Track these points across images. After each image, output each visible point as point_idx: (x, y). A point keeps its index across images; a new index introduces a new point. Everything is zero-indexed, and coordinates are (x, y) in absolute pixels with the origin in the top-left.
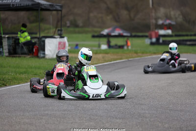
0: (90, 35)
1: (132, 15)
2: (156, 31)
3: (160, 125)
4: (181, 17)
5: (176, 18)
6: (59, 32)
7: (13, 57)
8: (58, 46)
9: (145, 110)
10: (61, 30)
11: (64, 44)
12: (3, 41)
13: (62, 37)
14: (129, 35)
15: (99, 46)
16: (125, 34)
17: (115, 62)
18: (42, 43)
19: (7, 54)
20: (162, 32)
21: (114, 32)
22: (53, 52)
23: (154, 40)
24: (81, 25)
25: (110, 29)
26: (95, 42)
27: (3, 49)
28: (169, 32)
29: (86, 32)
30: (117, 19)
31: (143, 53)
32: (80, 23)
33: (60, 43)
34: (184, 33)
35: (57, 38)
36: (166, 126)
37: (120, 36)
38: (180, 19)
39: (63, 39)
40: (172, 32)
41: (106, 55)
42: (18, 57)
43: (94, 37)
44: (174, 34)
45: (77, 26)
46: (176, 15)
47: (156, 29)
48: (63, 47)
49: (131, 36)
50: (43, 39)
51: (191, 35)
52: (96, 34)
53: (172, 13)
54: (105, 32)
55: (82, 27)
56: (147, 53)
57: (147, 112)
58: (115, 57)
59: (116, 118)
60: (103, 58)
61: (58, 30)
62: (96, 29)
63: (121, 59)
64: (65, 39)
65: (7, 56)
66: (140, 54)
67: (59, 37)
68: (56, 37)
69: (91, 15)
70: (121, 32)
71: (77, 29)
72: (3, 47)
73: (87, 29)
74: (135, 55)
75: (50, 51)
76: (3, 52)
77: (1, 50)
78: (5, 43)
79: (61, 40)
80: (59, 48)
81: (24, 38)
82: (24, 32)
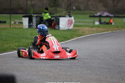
0: (88, 16)
1: (115, 3)
6: (69, 13)
8: (67, 22)
9: (122, 64)
10: (70, 12)
12: (33, 18)
13: (70, 16)
14: (113, 16)
15: (94, 23)
16: (111, 15)
17: (104, 33)
18: (58, 20)
19: (35, 27)
21: (103, 14)
25: (101, 12)
26: (92, 20)
27: (33, 24)
29: (86, 14)
30: (106, 6)
31: (122, 27)
32: (82, 8)
33: (69, 20)
37: (107, 16)
41: (99, 29)
43: (90, 16)
45: (80, 10)
48: (71, 23)
49: (115, 17)
50: (59, 18)
52: (92, 15)
54: (99, 14)
55: (84, 10)
56: (124, 27)
57: (124, 65)
58: (104, 30)
59: (104, 68)
60: (96, 30)
61: (68, 12)
62: (92, 12)
63: (108, 31)
64: (72, 18)
66: (120, 28)
67: (68, 16)
68: (67, 16)
69: (89, 3)
70: (108, 14)
71: (80, 12)
72: (32, 22)
73: (86, 12)
74: (117, 28)
75: (63, 25)
76: (33, 26)
77: (31, 24)
78: (34, 20)
79: (70, 18)
80: (68, 24)
81: (46, 17)
82: (46, 13)
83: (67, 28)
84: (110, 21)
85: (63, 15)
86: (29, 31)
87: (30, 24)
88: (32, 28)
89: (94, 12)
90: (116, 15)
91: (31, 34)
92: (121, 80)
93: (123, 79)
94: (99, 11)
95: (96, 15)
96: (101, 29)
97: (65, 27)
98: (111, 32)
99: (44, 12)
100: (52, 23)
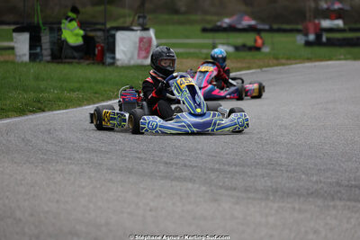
0: (199, 27)
2: (317, 21)
3: (303, 176)
6: (141, 20)
7: (58, 63)
8: (137, 45)
9: (280, 153)
10: (144, 17)
11: (150, 40)
12: (42, 35)
13: (145, 29)
14: (267, 27)
16: (260, 27)
18: (111, 40)
19: (49, 58)
20: (326, 23)
21: (240, 23)
22: (129, 56)
23: (312, 37)
24: (183, 9)
25: (235, 18)
26: (207, 40)
27: (41, 49)
28: (339, 23)
29: (191, 23)
31: (288, 59)
32: (182, 5)
33: (141, 40)
35: (137, 30)
36: (314, 179)
37: (251, 29)
39: (147, 32)
40: (345, 23)
42: (69, 63)
43: (205, 30)
44: (346, 27)
45: (176, 12)
47: (315, 18)
48: (146, 45)
49: (271, 30)
50: (113, 32)
52: (209, 26)
54: (227, 21)
55: (184, 13)
56: (295, 58)
57: (284, 156)
58: (239, 65)
59: (229, 165)
61: (139, 17)
62: (209, 18)
63: (249, 68)
64: (152, 33)
65: (48, 62)
66: (283, 61)
67: (140, 28)
68: (135, 28)
70: (253, 23)
71: (176, 17)
72: (41, 46)
73: (193, 17)
74: (275, 62)
75: (124, 53)
76: (42, 55)
77: (38, 50)
78: (46, 39)
79: (144, 34)
80: (140, 49)
81: (72, 31)
82: (72, 20)
83: (136, 61)
85: (127, 25)
86: (32, 71)
87: (33, 52)
88: (40, 61)
89: (215, 18)
90: (275, 26)
91: (37, 78)
92: (270, 193)
93: (277, 191)
94: (229, 15)
95: (219, 24)
96: (230, 64)
97: (132, 58)
98: (259, 70)
99: (67, 18)
100: (95, 47)
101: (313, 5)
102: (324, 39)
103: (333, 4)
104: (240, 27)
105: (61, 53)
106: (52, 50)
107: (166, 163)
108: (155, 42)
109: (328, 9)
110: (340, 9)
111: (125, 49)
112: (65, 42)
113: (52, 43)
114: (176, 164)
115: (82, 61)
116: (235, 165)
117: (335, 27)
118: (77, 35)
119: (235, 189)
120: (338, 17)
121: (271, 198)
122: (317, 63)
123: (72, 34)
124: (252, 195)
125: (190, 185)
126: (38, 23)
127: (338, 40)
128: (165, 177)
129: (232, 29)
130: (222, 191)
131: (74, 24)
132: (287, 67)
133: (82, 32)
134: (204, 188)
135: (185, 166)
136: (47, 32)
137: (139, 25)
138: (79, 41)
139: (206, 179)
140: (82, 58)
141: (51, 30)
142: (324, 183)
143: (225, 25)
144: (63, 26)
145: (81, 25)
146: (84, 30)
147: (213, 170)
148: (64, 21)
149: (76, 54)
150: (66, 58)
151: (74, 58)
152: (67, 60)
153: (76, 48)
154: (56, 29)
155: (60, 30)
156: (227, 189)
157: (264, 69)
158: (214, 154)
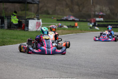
0: (55, 19)
1: (81, 9)
2: (94, 18)
3: (90, 69)
4: (109, 11)
5: (106, 12)
6: (37, 16)
7: (10, 29)
8: (36, 24)
10: (38, 15)
11: (40, 23)
13: (38, 19)
14: (78, 20)
16: (76, 20)
17: (68, 35)
18: (27, 23)
19: (7, 28)
20: (98, 19)
21: (70, 18)
22: (33, 28)
23: (93, 24)
24: (51, 13)
25: (68, 16)
27: (4, 25)
28: (102, 19)
31: (85, 30)
32: (50, 12)
33: (37, 23)
34: (111, 21)
35: (36, 20)
36: (93, 70)
37: (73, 21)
38: (108, 12)
39: (39, 20)
40: (104, 19)
41: (64, 31)
42: (13, 30)
43: (58, 20)
44: (104, 21)
45: (48, 14)
46: (106, 10)
48: (39, 25)
49: (79, 21)
50: (28, 20)
51: (114, 22)
52: (59, 19)
53: (104, 8)
54: (65, 18)
55: (51, 14)
56: (87, 31)
57: (83, 62)
58: (69, 32)
59: (65, 65)
60: (62, 32)
61: (37, 15)
62: (59, 16)
63: (72, 33)
64: (41, 21)
65: (6, 29)
66: (83, 31)
67: (37, 19)
68: (35, 19)
69: (57, 8)
70: (74, 18)
71: (48, 16)
72: (4, 24)
74: (81, 31)
76: (4, 27)
77: (3, 25)
78: (6, 22)
79: (38, 21)
80: (37, 26)
81: (14, 19)
82: (15, 16)
83: (35, 30)
84: (75, 24)
85: (32, 18)
86: (1, 32)
87: (1, 25)
88: (4, 29)
89: (61, 16)
90: (81, 20)
91: (3, 34)
92: (79, 74)
93: (81, 74)
94: (66, 15)
95: (62, 18)
96: (66, 32)
97: (34, 28)
98: (75, 34)
99: (13, 15)
100: (22, 25)
101: (93, 13)
102: (97, 24)
103: (100, 13)
104: (69, 19)
105: (11, 26)
106: (8, 25)
107: (45, 64)
108: (41, 24)
109: (98, 15)
110: (102, 15)
111: (32, 26)
112: (12, 23)
113: (8, 23)
114: (48, 64)
115: (17, 29)
116: (67, 65)
117: (100, 20)
118: (16, 21)
119: (67, 73)
120: (102, 17)
121: (79, 76)
122: (95, 32)
123: (15, 20)
124: (73, 75)
125: (53, 71)
126: (4, 16)
127: (101, 25)
128: (44, 68)
129: (67, 20)
130: (63, 73)
131: (15, 17)
132: (85, 33)
133: (18, 20)
134: (57, 72)
135: (51, 64)
136: (6, 19)
137: (37, 18)
138: (17, 23)
139: (58, 69)
140: (17, 28)
141: (8, 19)
142: (97, 71)
143: (64, 19)
144: (12, 17)
145: (18, 17)
146: (18, 19)
147: (60, 66)
148: (12, 16)
149: (15, 27)
150: (12, 28)
151: (15, 28)
152: (12, 29)
153: (16, 25)
154: (9, 18)
155: (10, 19)
156: (65, 73)
157: (77, 34)
158: (60, 61)
